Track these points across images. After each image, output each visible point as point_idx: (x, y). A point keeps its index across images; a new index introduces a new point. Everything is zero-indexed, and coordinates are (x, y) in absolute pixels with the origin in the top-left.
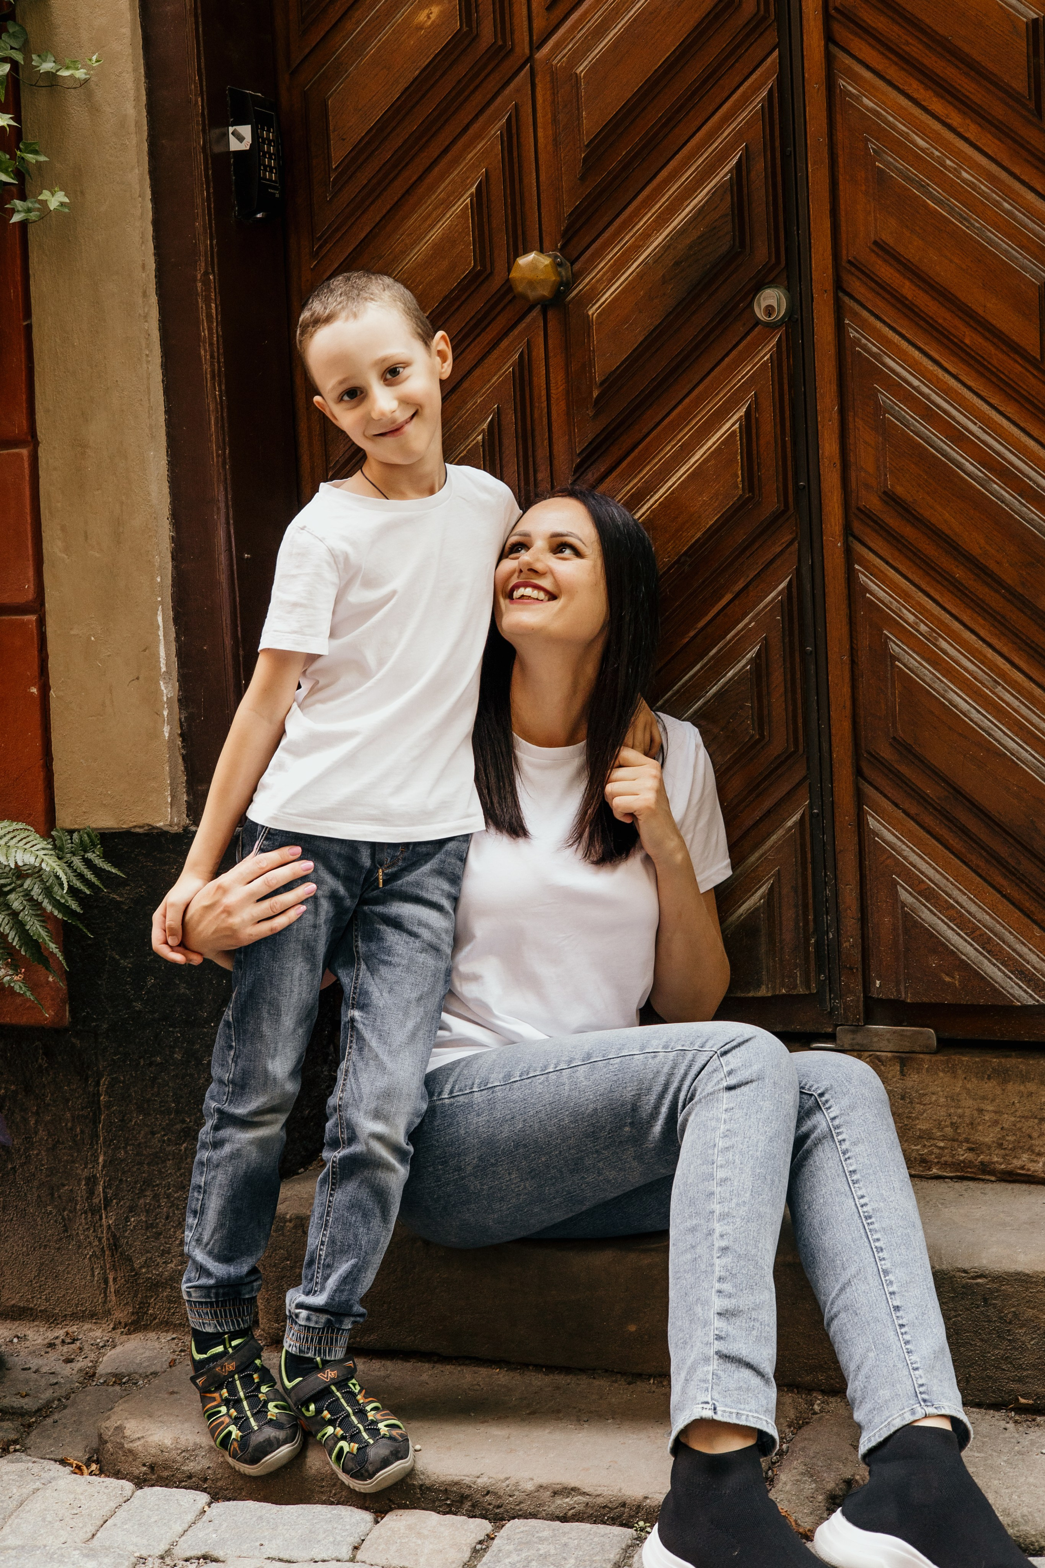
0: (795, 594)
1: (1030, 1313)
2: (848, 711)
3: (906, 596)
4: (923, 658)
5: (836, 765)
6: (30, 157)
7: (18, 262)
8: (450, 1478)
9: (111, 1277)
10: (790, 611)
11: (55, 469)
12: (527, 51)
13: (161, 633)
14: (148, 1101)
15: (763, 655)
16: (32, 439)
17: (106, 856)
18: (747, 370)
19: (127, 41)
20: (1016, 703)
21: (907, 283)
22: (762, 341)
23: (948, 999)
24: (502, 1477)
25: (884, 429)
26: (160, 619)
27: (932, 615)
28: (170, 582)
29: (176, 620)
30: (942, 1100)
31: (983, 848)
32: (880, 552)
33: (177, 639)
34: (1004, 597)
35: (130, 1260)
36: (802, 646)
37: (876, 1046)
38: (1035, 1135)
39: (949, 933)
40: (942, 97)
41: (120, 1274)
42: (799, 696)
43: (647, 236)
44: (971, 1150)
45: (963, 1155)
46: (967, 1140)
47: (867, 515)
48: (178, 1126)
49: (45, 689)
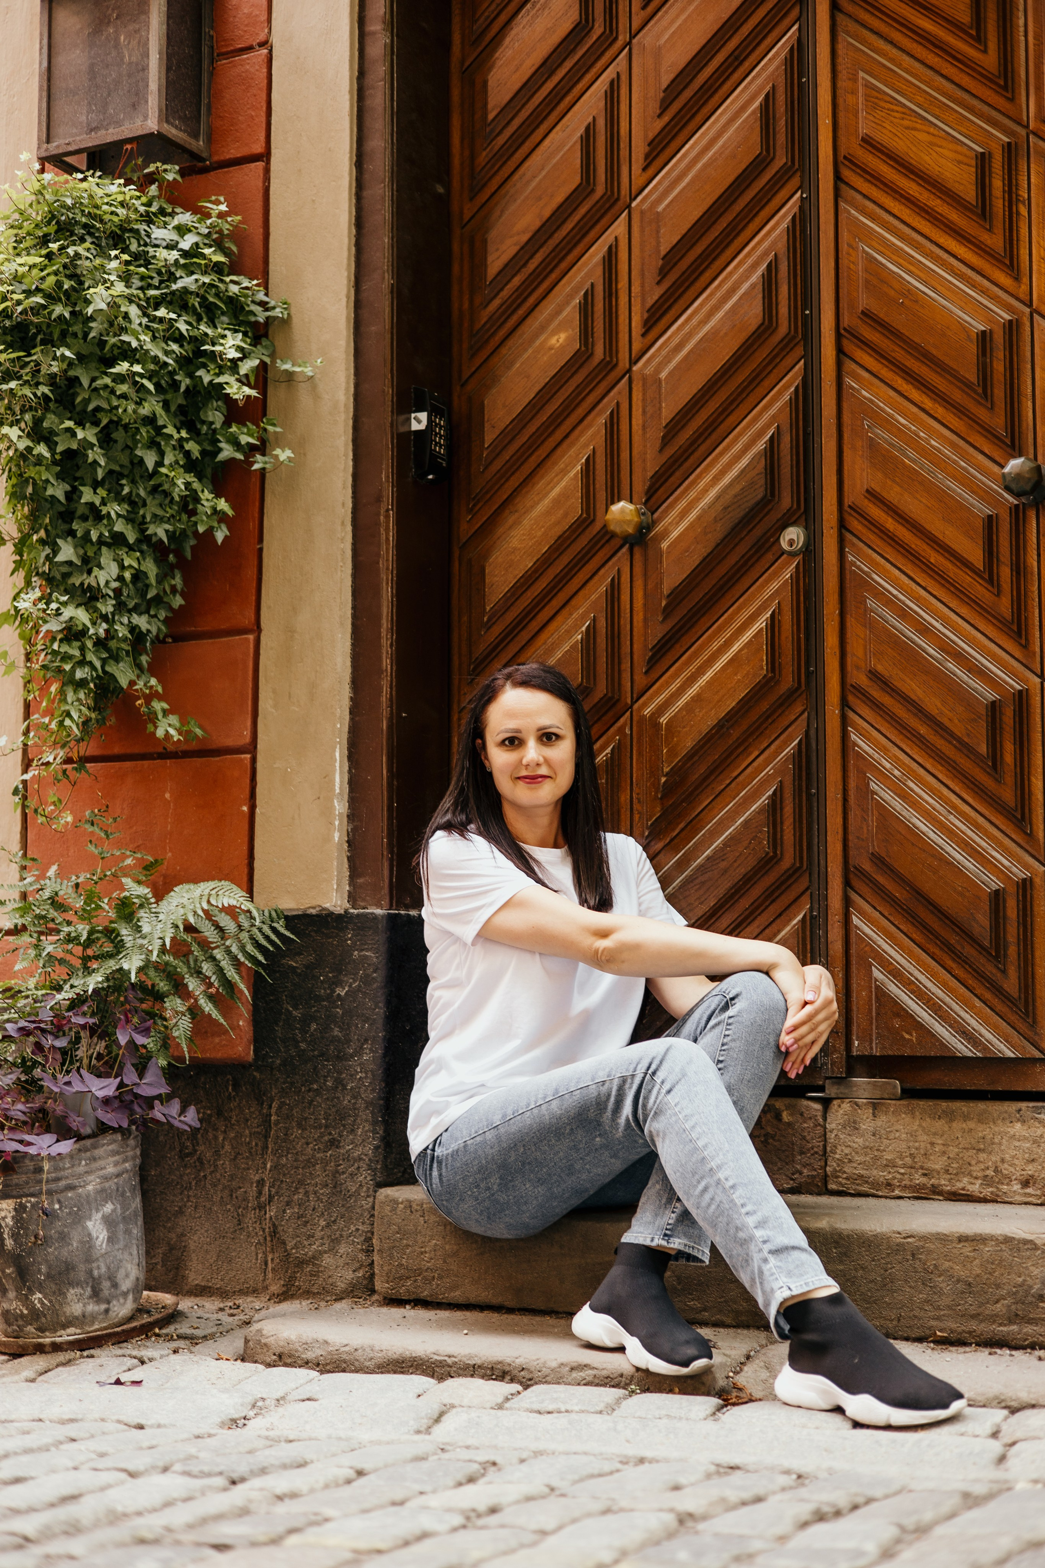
0: (804, 750)
1: (947, 1264)
2: (840, 836)
3: (885, 750)
4: (895, 794)
5: (830, 877)
6: (270, 428)
7: (257, 504)
8: (495, 1359)
9: (269, 1259)
10: (800, 762)
11: (272, 649)
12: (627, 366)
13: (337, 765)
14: (306, 1119)
15: (778, 793)
16: (257, 629)
17: (287, 927)
18: (775, 585)
19: (343, 349)
20: (963, 828)
21: (890, 520)
22: (787, 564)
23: (907, 1052)
24: (534, 1358)
25: (871, 624)
26: (337, 755)
27: (904, 764)
28: (346, 729)
29: (350, 758)
30: (904, 1136)
31: (937, 938)
32: (868, 718)
33: (350, 771)
34: (955, 747)
35: (284, 1243)
36: (808, 789)
37: (855, 1095)
38: (973, 1162)
39: (910, 1003)
40: (919, 389)
41: (277, 1255)
42: (805, 826)
43: (705, 491)
44: (925, 1175)
45: (919, 1179)
46: (922, 1168)
47: (859, 690)
48: (326, 1138)
49: (253, 808)
